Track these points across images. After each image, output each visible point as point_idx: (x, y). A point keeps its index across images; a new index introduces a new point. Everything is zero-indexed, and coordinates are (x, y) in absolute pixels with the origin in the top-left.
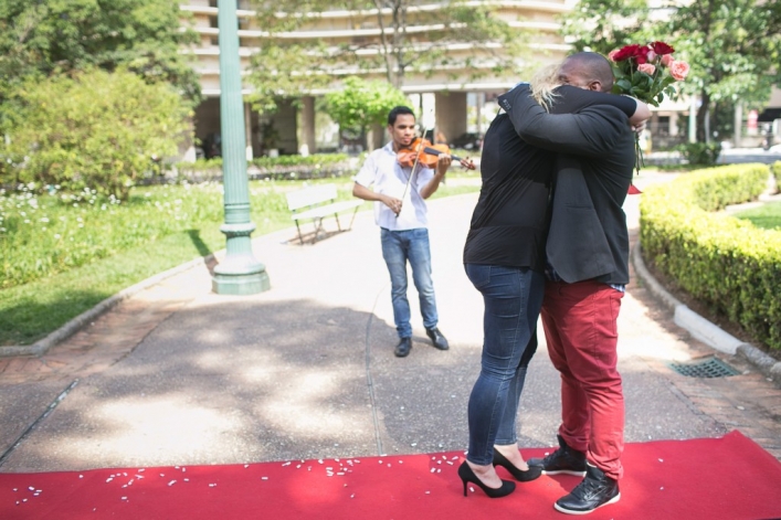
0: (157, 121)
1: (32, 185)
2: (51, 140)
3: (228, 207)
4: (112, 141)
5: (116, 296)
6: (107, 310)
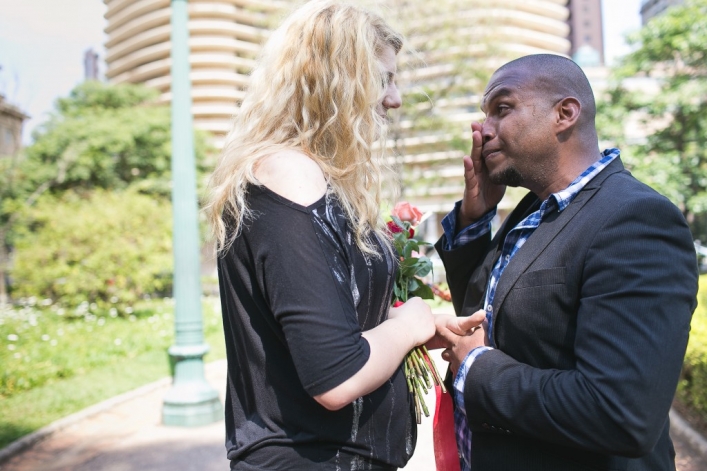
0: (162, 238)
1: (33, 300)
2: (55, 257)
3: (181, 328)
4: (115, 259)
5: (44, 430)
6: (25, 448)
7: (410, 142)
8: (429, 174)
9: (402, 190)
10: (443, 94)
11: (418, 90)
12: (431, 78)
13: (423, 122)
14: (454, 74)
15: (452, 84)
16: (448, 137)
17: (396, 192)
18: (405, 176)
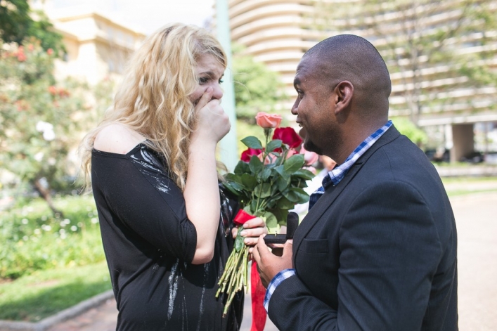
7: (425, 72)
8: (442, 95)
9: (420, 108)
10: (452, 34)
11: (433, 32)
12: (442, 23)
13: (437, 56)
14: (461, 18)
15: (459, 26)
16: (458, 67)
17: (415, 109)
18: (422, 98)
